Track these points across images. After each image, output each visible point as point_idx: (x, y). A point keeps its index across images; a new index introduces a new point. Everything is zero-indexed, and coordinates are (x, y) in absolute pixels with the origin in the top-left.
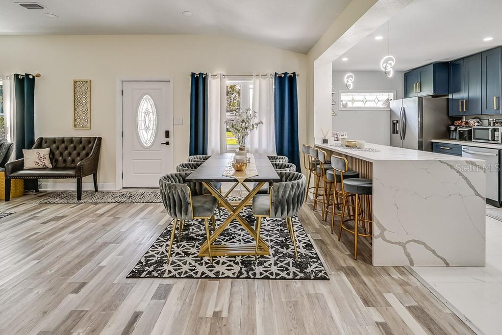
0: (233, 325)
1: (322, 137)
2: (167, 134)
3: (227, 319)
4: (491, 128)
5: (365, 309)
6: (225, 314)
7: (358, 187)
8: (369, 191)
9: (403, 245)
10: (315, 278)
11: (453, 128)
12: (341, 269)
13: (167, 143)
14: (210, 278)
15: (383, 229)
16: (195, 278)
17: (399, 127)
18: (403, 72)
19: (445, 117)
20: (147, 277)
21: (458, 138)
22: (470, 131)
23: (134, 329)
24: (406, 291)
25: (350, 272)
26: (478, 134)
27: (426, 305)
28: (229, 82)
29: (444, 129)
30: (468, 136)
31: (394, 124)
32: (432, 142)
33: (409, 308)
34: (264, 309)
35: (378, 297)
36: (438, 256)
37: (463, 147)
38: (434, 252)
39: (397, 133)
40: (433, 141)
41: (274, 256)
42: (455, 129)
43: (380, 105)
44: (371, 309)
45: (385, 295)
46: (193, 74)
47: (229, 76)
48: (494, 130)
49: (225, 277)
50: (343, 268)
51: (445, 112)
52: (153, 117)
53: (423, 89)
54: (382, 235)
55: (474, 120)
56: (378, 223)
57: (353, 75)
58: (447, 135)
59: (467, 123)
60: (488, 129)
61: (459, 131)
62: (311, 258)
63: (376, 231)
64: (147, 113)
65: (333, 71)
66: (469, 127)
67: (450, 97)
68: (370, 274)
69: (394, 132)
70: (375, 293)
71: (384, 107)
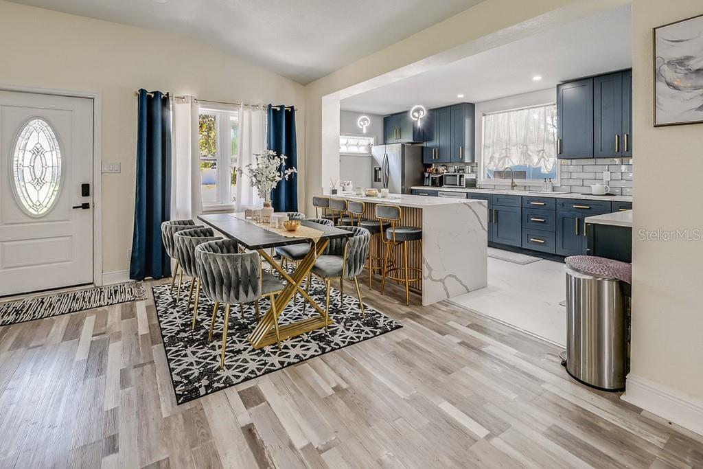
0: (362, 390)
1: (330, 187)
2: (86, 190)
3: (351, 387)
4: (458, 175)
5: (444, 338)
6: (345, 386)
7: (407, 234)
8: (418, 236)
9: (442, 281)
10: (392, 329)
11: (427, 175)
12: (403, 316)
13: (86, 206)
14: (294, 363)
15: (430, 269)
16: (277, 370)
17: (380, 175)
18: (382, 116)
19: (420, 164)
20: (209, 393)
21: (430, 185)
22: (441, 178)
23: (262, 441)
24: (459, 317)
25: (413, 316)
26: (449, 180)
27: (475, 321)
28: (202, 110)
29: (419, 176)
30: (440, 182)
31: (376, 171)
32: (412, 190)
33: (468, 326)
34: (374, 367)
35: (445, 327)
36: (463, 285)
37: (439, 192)
38: (460, 282)
39: (379, 180)
40: (412, 188)
41: (339, 323)
42: (429, 177)
43: (363, 150)
44: (447, 336)
45: (448, 323)
46: (142, 92)
47: (205, 102)
48: (461, 176)
49: (310, 357)
50: (404, 314)
51: (420, 160)
52: (53, 159)
53: (403, 135)
54: (430, 275)
55: (443, 167)
56: (428, 265)
57: (368, 118)
58: (421, 182)
59: (437, 170)
60: (456, 176)
61: (432, 178)
62: (374, 314)
63: (425, 272)
64: (37, 152)
65: (340, 110)
66: (439, 174)
67: (425, 144)
68: (427, 313)
69: (376, 181)
70: (442, 325)
71: (365, 152)
